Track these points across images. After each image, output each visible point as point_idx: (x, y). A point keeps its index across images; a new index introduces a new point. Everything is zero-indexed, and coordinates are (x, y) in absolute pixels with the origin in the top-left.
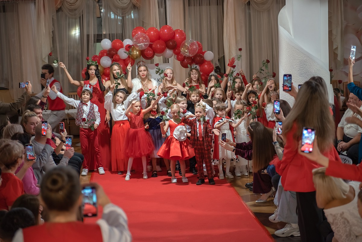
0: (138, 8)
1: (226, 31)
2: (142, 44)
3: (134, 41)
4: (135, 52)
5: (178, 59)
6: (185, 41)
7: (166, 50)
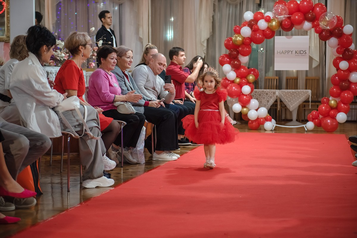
2: (282, 16)
3: (274, 13)
4: (274, 23)
5: (316, 31)
6: (324, 13)
7: (303, 22)
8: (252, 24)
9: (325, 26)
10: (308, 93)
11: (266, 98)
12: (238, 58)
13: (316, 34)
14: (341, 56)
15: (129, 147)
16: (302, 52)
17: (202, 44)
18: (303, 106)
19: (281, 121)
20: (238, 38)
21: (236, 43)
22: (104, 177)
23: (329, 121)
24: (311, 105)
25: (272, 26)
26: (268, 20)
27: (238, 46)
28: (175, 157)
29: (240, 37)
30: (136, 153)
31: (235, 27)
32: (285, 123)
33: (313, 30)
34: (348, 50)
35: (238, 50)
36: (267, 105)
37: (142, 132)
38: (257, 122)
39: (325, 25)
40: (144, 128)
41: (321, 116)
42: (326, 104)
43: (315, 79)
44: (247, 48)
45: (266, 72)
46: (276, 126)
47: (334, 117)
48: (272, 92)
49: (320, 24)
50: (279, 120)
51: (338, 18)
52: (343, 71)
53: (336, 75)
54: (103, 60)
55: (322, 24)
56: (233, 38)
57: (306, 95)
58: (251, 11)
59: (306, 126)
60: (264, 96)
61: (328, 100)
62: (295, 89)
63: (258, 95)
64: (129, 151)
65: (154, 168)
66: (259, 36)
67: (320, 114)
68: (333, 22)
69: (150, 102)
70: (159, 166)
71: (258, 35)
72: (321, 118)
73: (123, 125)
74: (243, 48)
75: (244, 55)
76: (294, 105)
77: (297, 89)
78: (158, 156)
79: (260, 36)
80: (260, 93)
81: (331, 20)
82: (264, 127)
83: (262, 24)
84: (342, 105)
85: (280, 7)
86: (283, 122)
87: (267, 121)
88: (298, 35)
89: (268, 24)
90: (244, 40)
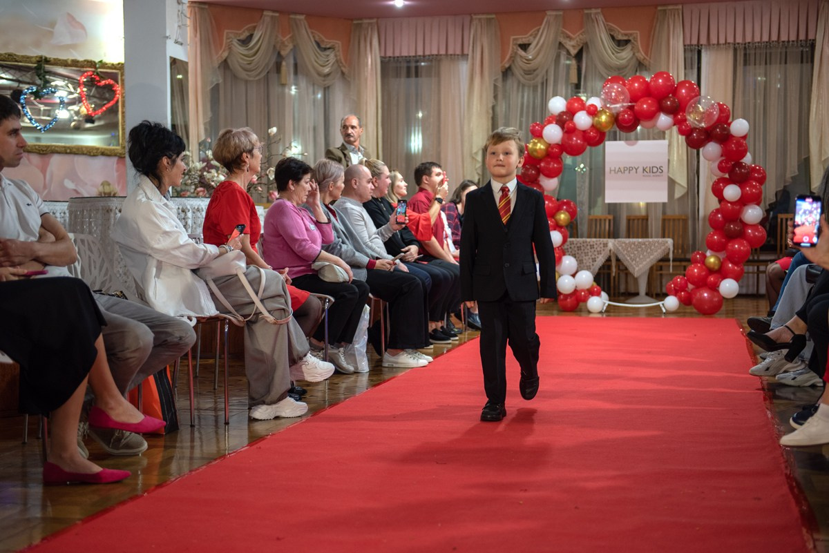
0: (646, 67)
1: (814, 110)
2: (618, 105)
3: (603, 99)
4: (604, 118)
5: (681, 132)
6: (695, 98)
7: (657, 114)
8: (564, 120)
9: (696, 123)
10: (666, 245)
11: (590, 254)
12: (539, 181)
13: (680, 136)
14: (727, 176)
15: (340, 343)
16: (655, 170)
17: (474, 156)
18: (659, 269)
19: (619, 296)
20: (539, 145)
21: (535, 154)
22: (288, 398)
23: (706, 295)
24: (673, 266)
25: (600, 123)
26: (593, 112)
27: (539, 161)
28: (423, 360)
29: (541, 144)
30: (353, 352)
31: (533, 126)
32: (627, 299)
33: (675, 129)
34: (740, 165)
35: (538, 166)
36: (592, 267)
37: (363, 315)
38: (573, 298)
39: (697, 120)
40: (367, 308)
41: (690, 286)
42: (699, 263)
43: (679, 220)
44: (555, 163)
45: (590, 208)
46: (609, 305)
47: (714, 288)
48: (600, 244)
49: (688, 117)
50: (614, 294)
51: (722, 108)
52: (732, 203)
53: (718, 211)
54: (293, 185)
55: (692, 119)
56: (530, 146)
57: (663, 248)
58: (562, 96)
59: (663, 304)
60: (586, 251)
61: (704, 256)
62: (642, 237)
63: (576, 249)
64: (342, 349)
65: (385, 381)
66: (576, 141)
67: (691, 283)
68: (712, 113)
69: (378, 261)
70: (394, 377)
71: (575, 139)
72: (692, 290)
73: (328, 302)
74: (548, 163)
75: (550, 175)
76: (641, 266)
77: (648, 237)
78: (392, 359)
79: (579, 141)
80: (579, 245)
81: (707, 110)
82: (586, 306)
83: (582, 120)
84: (730, 265)
85: (614, 88)
86: (622, 298)
87: (593, 295)
88: (649, 139)
89: (593, 120)
90: (550, 149)
